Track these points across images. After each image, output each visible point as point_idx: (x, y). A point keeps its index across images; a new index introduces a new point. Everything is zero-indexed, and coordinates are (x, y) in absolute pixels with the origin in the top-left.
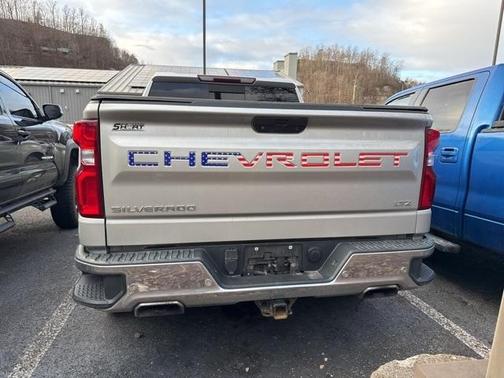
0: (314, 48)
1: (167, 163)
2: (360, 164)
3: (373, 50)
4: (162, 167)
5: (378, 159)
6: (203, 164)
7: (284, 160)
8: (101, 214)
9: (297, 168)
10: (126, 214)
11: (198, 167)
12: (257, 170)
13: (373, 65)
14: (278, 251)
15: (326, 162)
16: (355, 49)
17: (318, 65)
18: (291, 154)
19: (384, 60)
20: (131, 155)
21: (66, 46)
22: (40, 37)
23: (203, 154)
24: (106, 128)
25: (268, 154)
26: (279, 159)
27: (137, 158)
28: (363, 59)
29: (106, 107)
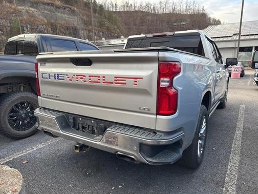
1: (49, 78)
2: (115, 83)
5: (125, 81)
6: (58, 79)
7: (82, 78)
9: (88, 83)
12: (73, 83)
14: (88, 122)
15: (99, 81)
18: (85, 76)
20: (42, 75)
21: (184, 21)
22: (174, 19)
24: (39, 65)
25: (77, 76)
26: (81, 78)
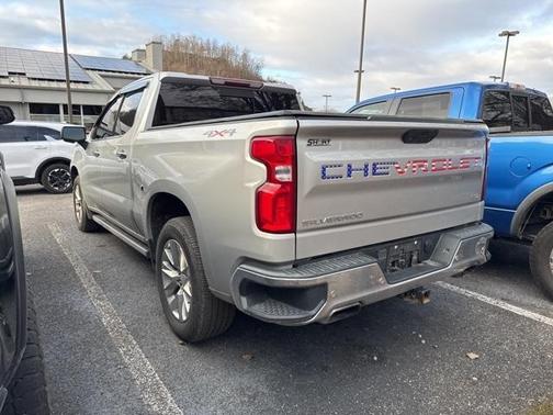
0: (169, 36)
1: (349, 176)
2: (460, 168)
3: (233, 45)
4: (345, 179)
5: (469, 163)
6: (374, 174)
7: (423, 166)
8: (293, 230)
9: (430, 173)
10: (313, 226)
11: (370, 177)
12: (407, 177)
13: (235, 61)
15: (444, 167)
16: (215, 42)
17: (176, 57)
18: (426, 161)
19: (245, 56)
20: (324, 169)
23: (374, 164)
24: (301, 143)
25: (413, 162)
26: (420, 166)
27: (329, 172)
28: (223, 54)
29: (305, 123)
